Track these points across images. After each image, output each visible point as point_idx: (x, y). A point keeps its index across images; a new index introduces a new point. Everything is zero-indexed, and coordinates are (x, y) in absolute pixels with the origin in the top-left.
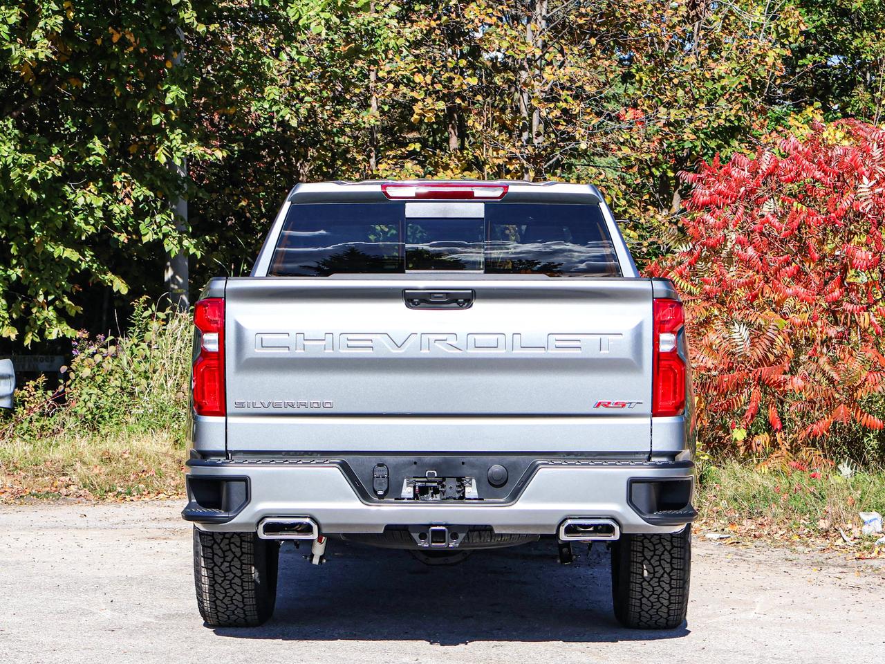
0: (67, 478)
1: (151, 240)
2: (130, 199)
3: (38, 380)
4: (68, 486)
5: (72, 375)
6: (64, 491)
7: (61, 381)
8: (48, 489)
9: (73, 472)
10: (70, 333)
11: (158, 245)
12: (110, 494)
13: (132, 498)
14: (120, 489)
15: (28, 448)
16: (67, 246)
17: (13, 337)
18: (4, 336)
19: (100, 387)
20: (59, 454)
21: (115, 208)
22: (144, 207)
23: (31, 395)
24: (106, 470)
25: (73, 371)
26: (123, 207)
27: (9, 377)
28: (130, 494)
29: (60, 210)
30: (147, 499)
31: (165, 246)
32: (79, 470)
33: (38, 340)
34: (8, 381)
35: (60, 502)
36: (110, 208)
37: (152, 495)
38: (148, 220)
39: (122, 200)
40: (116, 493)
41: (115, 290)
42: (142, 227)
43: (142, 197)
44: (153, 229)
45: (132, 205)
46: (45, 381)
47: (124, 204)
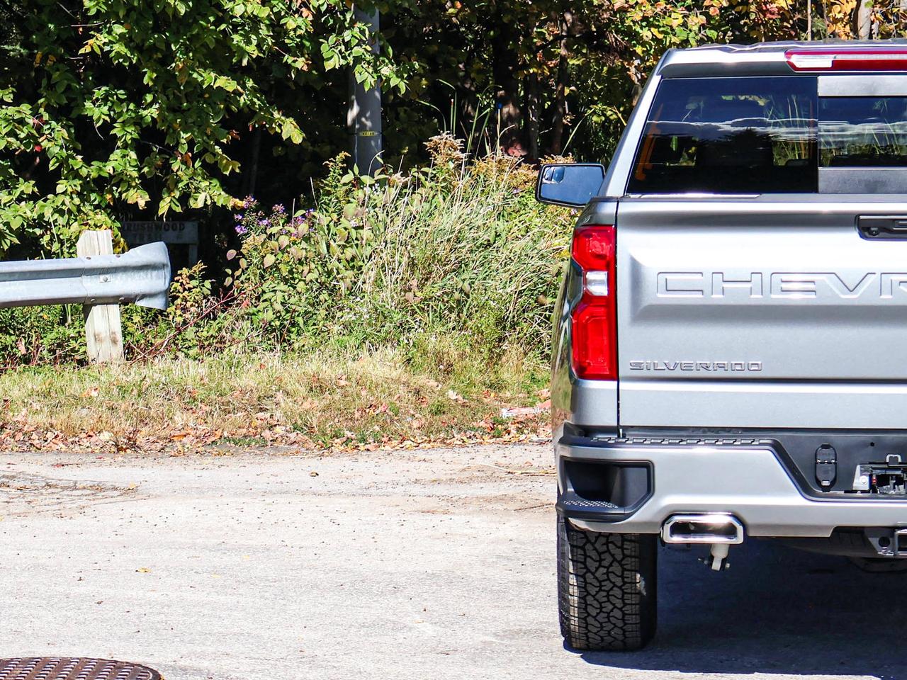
0: (268, 415)
1: (337, 67)
2: (309, 9)
3: (194, 268)
4: (271, 427)
5: (243, 263)
6: (267, 434)
7: (229, 271)
8: (244, 431)
9: (274, 407)
10: (223, 199)
11: (345, 73)
12: (337, 441)
13: (367, 446)
14: (348, 434)
15: (203, 370)
16: (221, 73)
17: (142, 204)
18: (130, 202)
19: (286, 281)
20: (249, 379)
21: (291, 23)
22: (327, 21)
23: (185, 289)
24: (318, 403)
25: (244, 256)
26: (300, 21)
27: (164, 266)
28: (364, 440)
29: (213, 24)
30: (388, 448)
31: (357, 75)
32: (283, 405)
33: (179, 209)
34: (161, 273)
35: (268, 450)
36: (282, 22)
37: (395, 442)
38: (332, 38)
39: (297, 11)
40: (345, 439)
41: (285, 137)
42: (325, 48)
43: (325, 6)
44: (340, 51)
45: (311, 18)
46: (203, 270)
47: (301, 16)
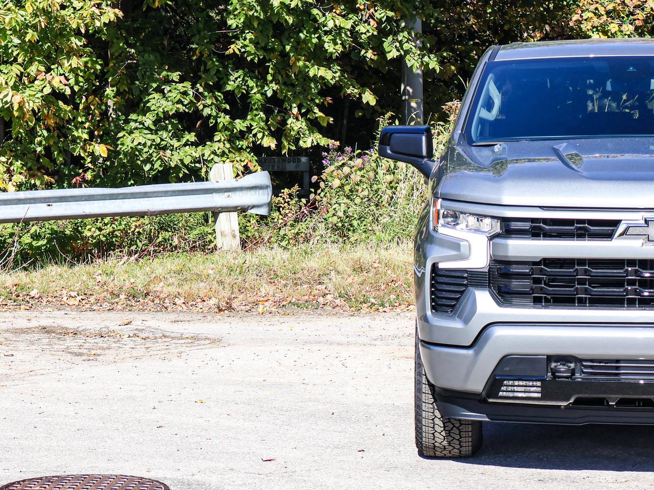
0: (324, 287)
1: (395, 57)
2: (374, 19)
3: (292, 189)
4: (324, 295)
5: (322, 185)
6: (321, 300)
7: (313, 190)
8: (306, 298)
9: (328, 281)
10: (323, 141)
11: (400, 60)
12: (364, 305)
13: (384, 309)
14: (373, 300)
15: (286, 255)
16: (321, 65)
17: (273, 147)
18: (264, 145)
19: (348, 197)
20: (314, 263)
21: (362, 28)
22: (386, 27)
23: (285, 202)
24: (358, 279)
25: (324, 181)
26: (368, 28)
27: (267, 187)
28: (383, 305)
30: (398, 310)
31: (407, 61)
32: (334, 280)
33: (293, 149)
34: (265, 191)
35: (319, 311)
36: (357, 28)
37: (403, 307)
38: (390, 38)
39: (366, 21)
40: (370, 304)
41: (364, 102)
42: (385, 45)
43: (385, 17)
44: (396, 46)
45: (376, 25)
46: (298, 191)
47: (369, 24)
